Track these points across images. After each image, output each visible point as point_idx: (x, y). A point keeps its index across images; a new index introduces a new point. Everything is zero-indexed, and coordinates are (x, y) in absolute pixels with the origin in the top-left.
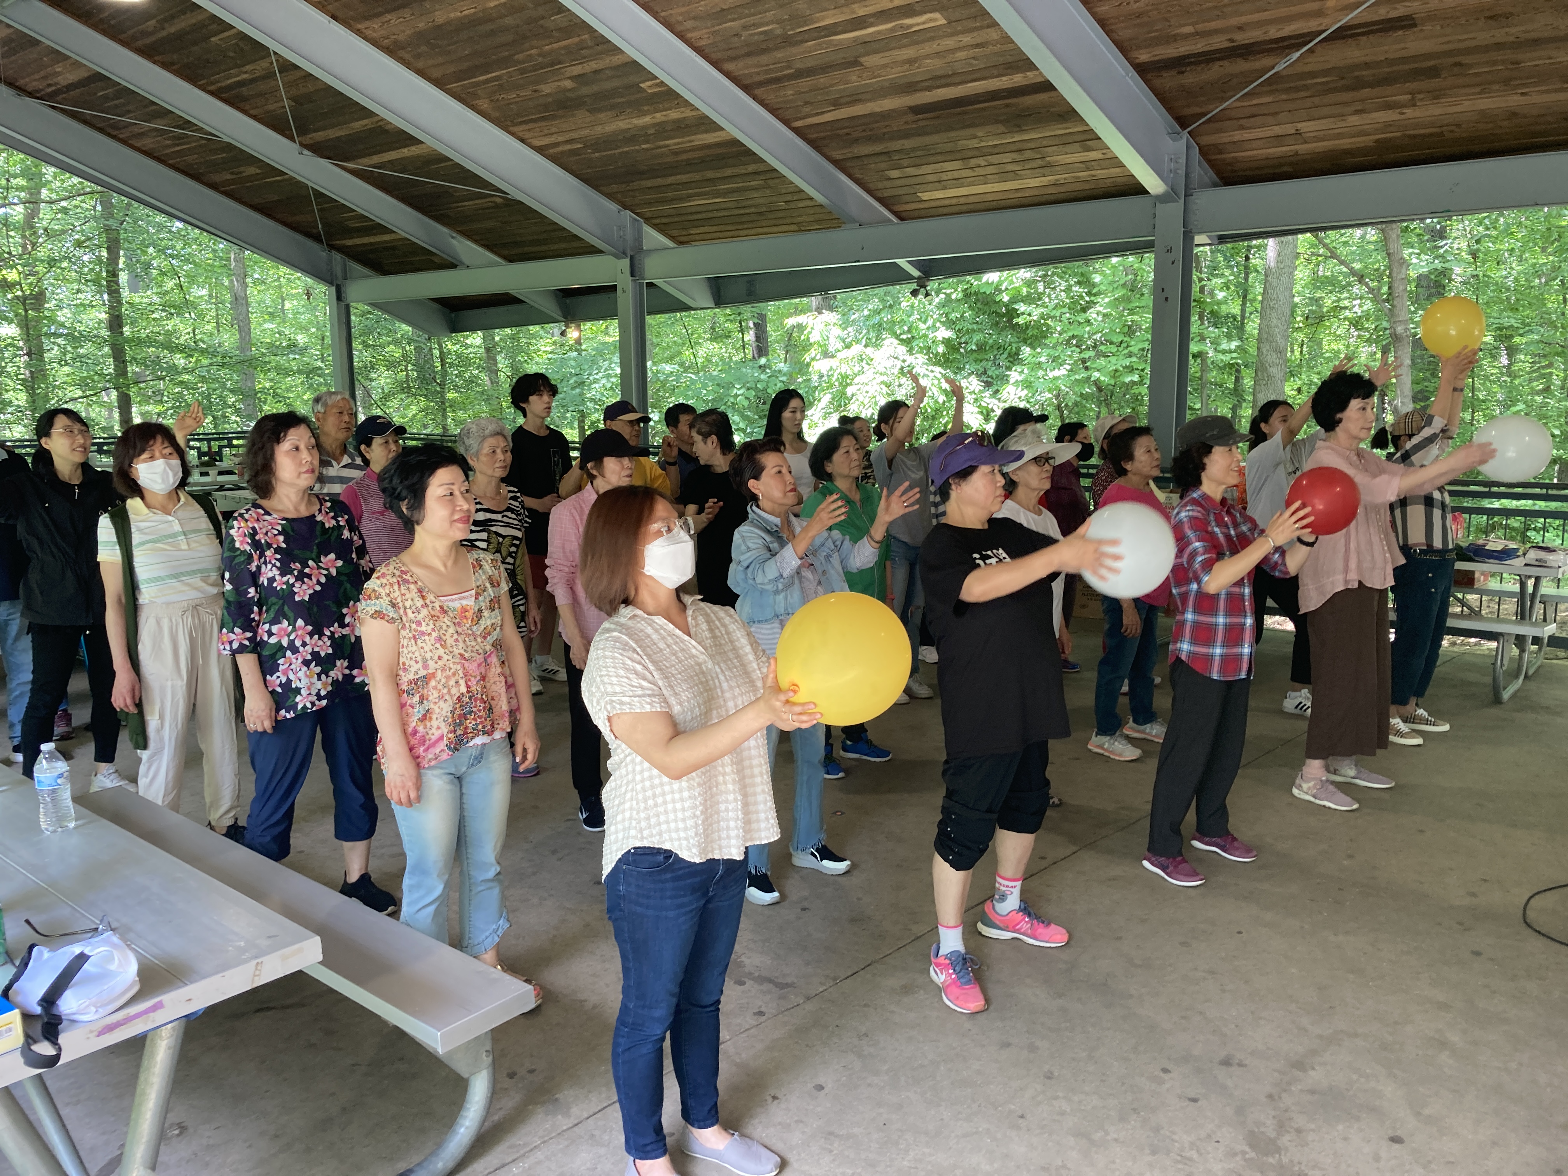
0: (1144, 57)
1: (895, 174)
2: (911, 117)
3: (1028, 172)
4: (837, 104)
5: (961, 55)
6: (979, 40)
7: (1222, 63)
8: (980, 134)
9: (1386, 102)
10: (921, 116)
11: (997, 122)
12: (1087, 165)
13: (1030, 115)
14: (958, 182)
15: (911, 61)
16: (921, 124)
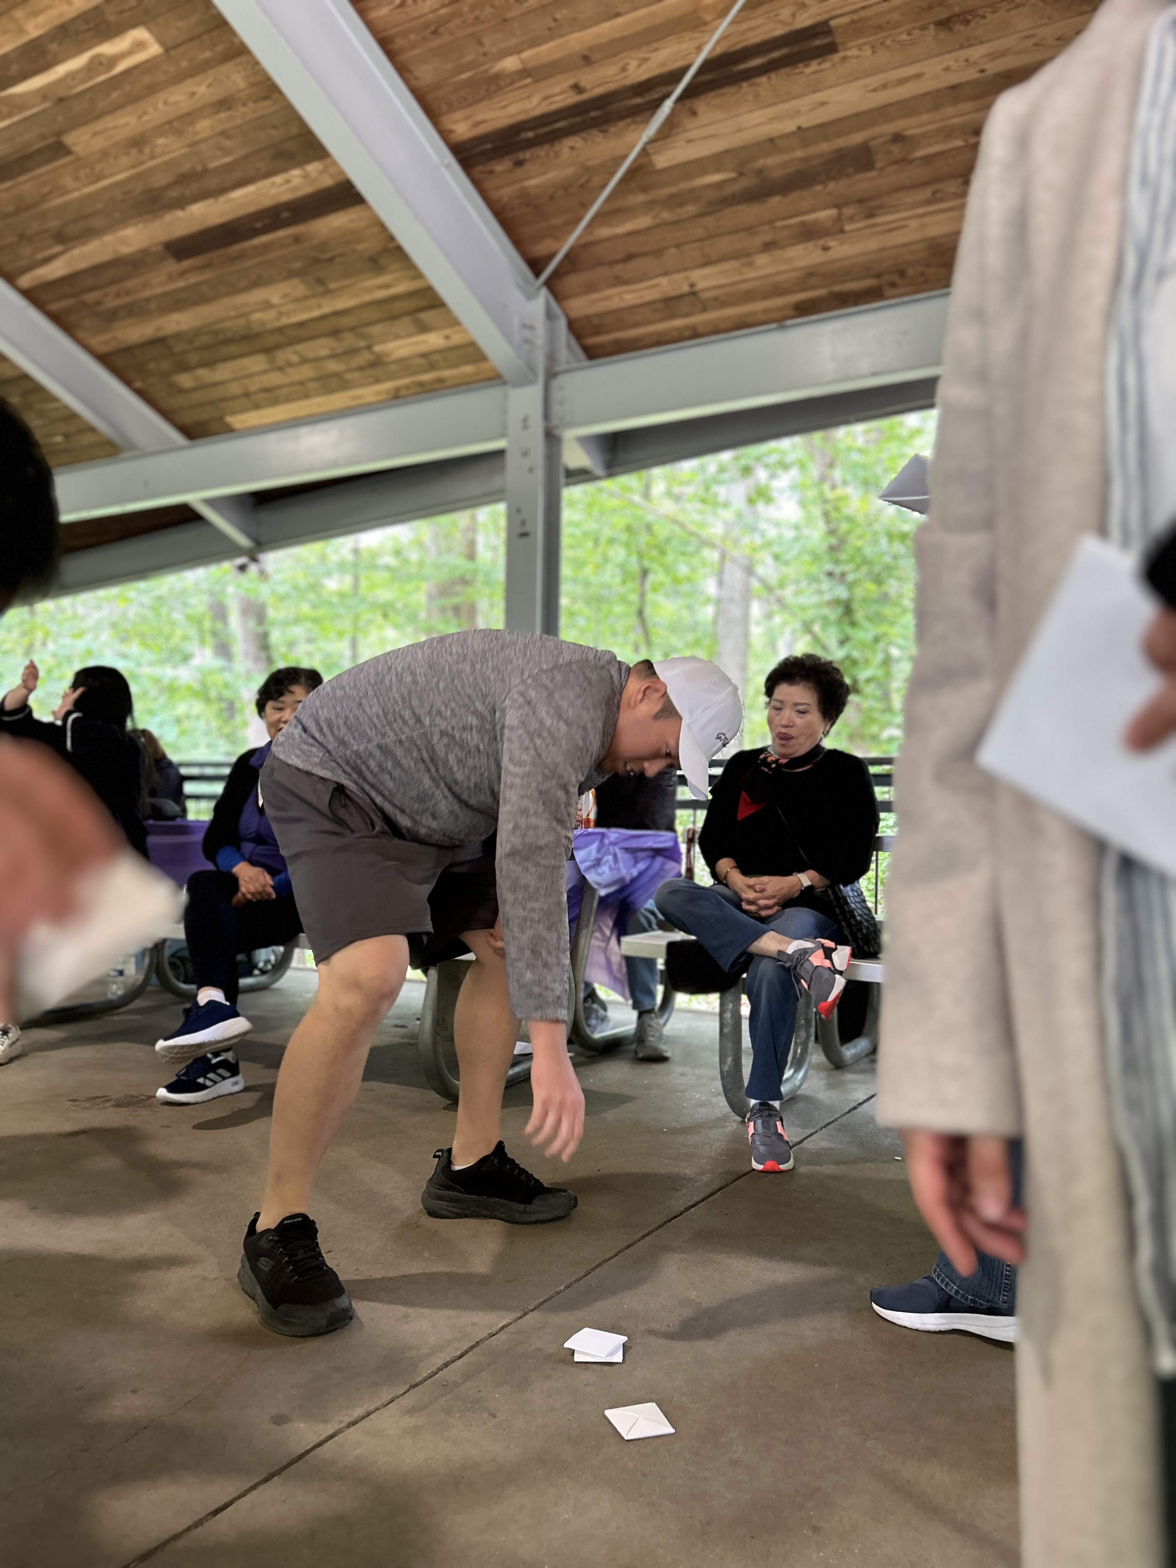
0: (462, 130)
1: (185, 380)
2: (172, 266)
3: (356, 375)
5: (204, 126)
6: (217, 94)
7: (570, 142)
8: (275, 299)
9: (803, 224)
10: (187, 263)
11: (291, 274)
12: (430, 361)
13: (331, 259)
14: (270, 397)
15: (138, 142)
16: (193, 279)
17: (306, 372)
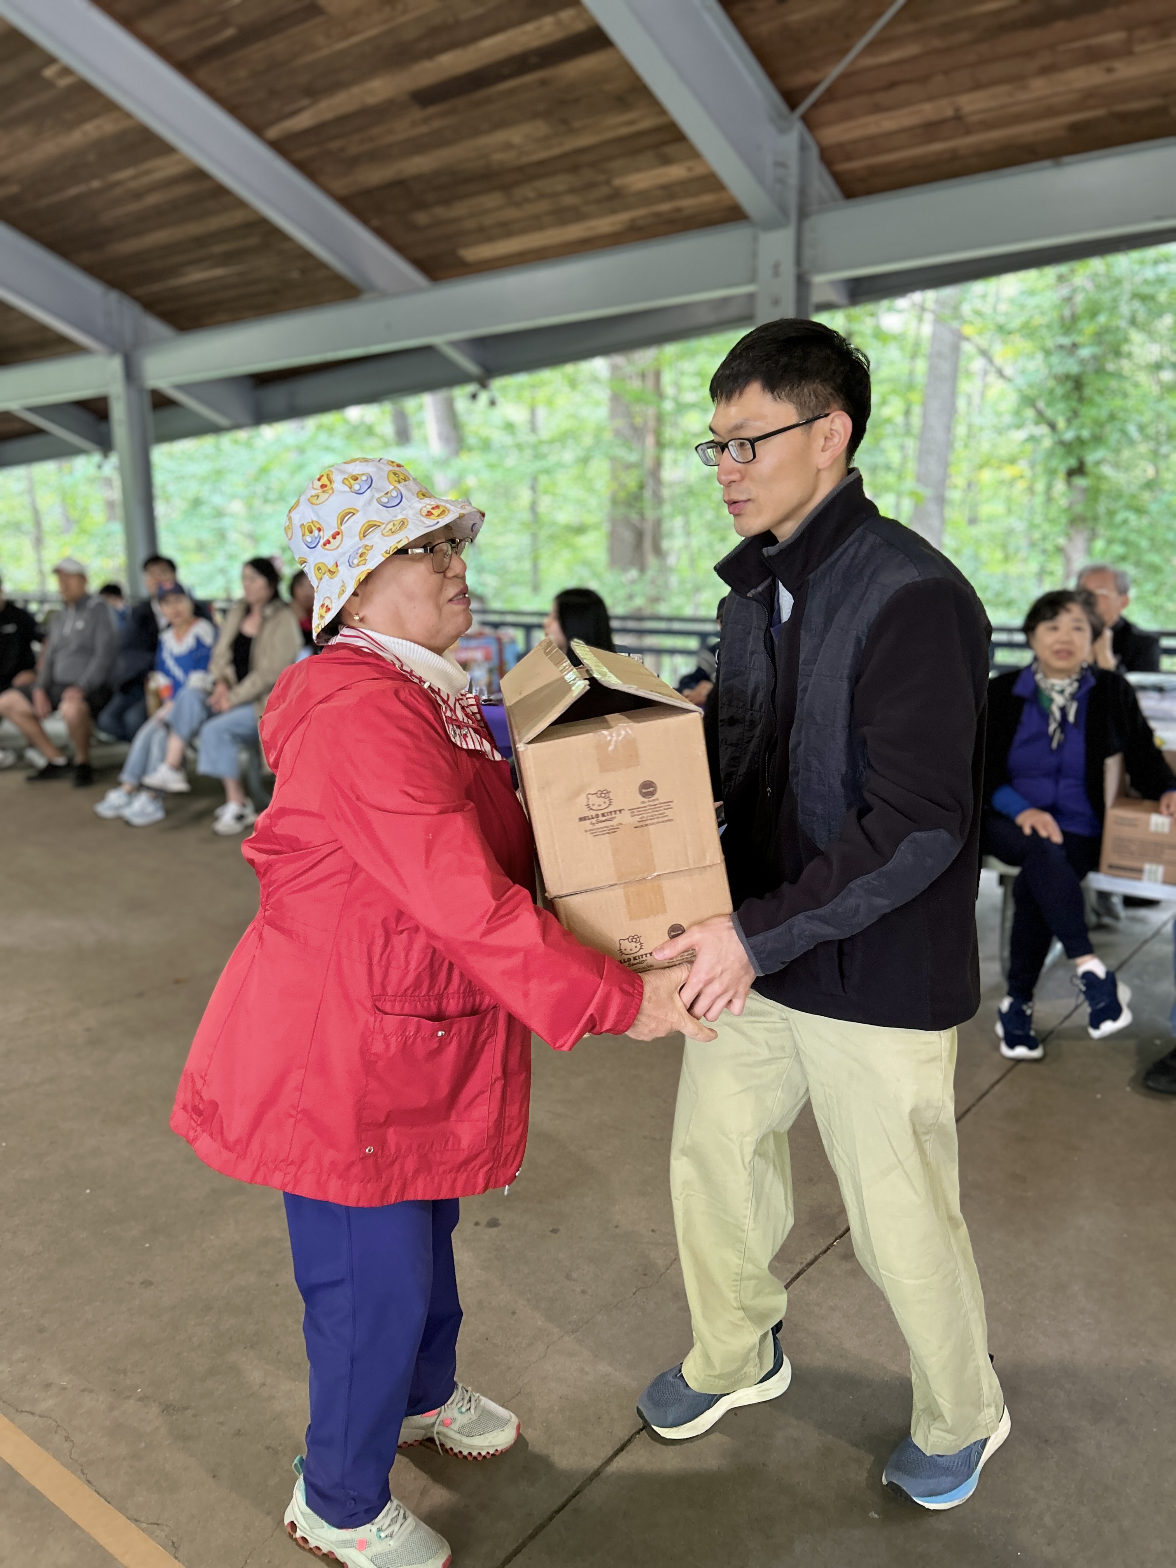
1: (422, 218)
2: (417, 114)
3: (593, 207)
4: (313, 93)
8: (517, 140)
9: (1088, 47)
10: (430, 110)
11: (536, 116)
12: (669, 191)
13: (577, 100)
14: (507, 230)
16: (435, 125)
17: (543, 206)
